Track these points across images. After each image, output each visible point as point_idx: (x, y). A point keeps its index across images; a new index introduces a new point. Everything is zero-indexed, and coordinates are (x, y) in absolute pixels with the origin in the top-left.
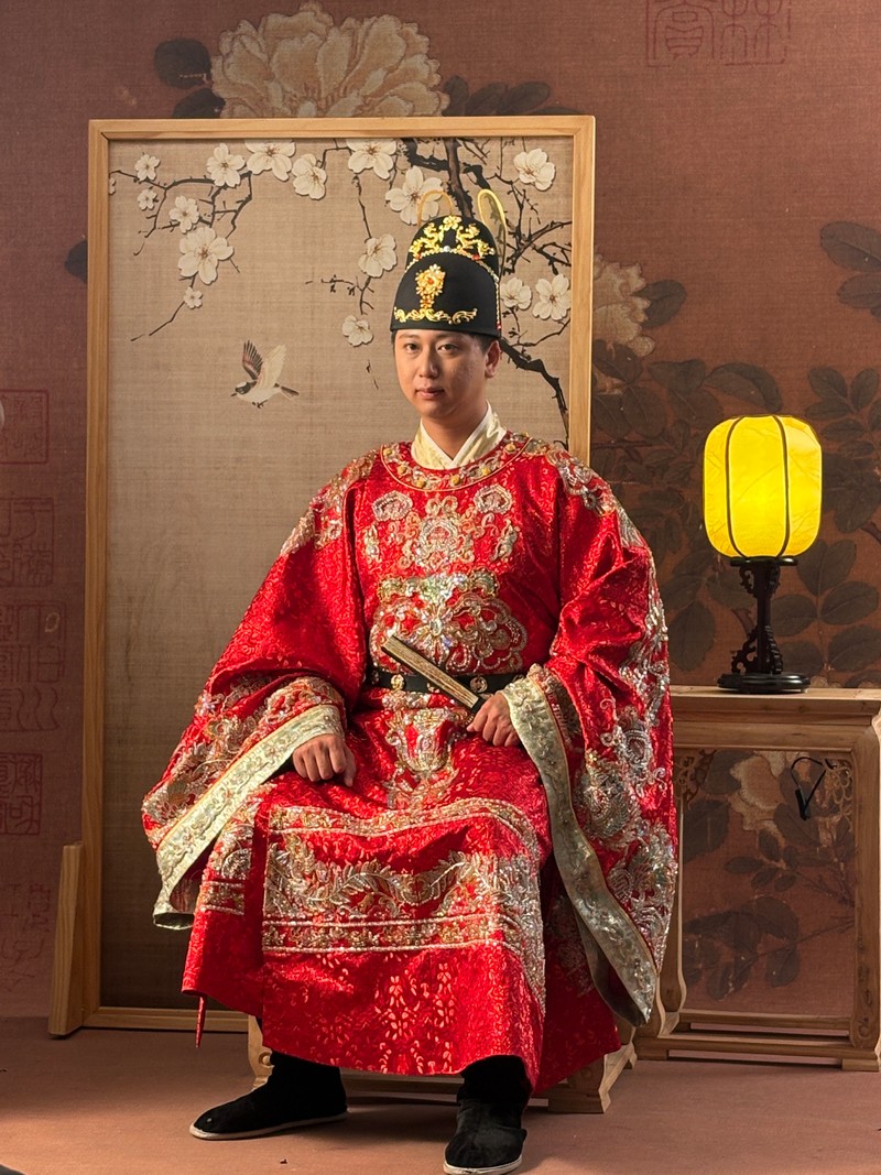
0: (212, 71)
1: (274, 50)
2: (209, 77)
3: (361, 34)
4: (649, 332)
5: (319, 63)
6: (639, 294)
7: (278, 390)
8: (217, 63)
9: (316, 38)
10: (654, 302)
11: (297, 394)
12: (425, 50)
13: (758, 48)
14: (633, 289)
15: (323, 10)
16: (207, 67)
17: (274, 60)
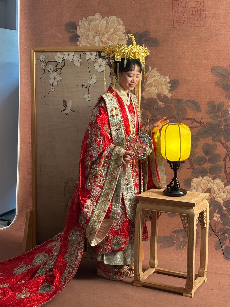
0: (77, 29)
1: (90, 24)
2: (77, 31)
3: (108, 20)
4: (171, 92)
5: (100, 27)
6: (169, 83)
7: (71, 111)
8: (78, 27)
9: (99, 21)
10: (172, 85)
11: (74, 112)
12: (122, 24)
13: (198, 23)
14: (167, 82)
15: (100, 15)
16: (76, 28)
17: (90, 26)
